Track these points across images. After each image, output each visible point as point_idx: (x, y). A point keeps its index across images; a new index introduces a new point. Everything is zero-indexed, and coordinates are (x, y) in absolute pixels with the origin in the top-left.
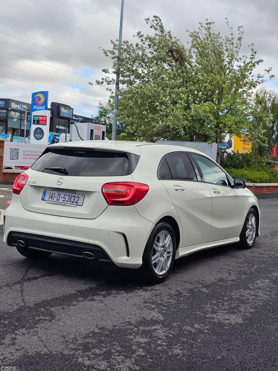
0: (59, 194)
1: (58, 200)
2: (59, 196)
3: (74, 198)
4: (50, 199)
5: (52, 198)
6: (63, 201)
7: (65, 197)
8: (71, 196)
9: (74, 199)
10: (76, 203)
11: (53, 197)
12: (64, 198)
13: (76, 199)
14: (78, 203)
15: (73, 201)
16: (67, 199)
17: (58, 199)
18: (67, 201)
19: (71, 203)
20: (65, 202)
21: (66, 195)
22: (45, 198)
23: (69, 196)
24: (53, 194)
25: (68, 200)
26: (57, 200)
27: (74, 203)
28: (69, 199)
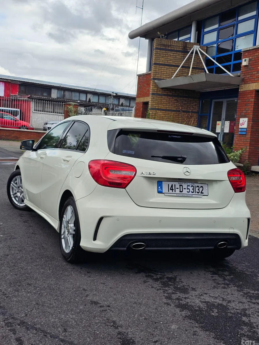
0: (180, 185)
1: (182, 192)
2: (181, 187)
3: (198, 188)
4: (171, 191)
5: (173, 190)
6: (188, 192)
7: (189, 187)
8: (195, 186)
9: (199, 190)
10: (201, 193)
11: (174, 188)
12: (188, 189)
13: (201, 189)
14: (203, 193)
15: (198, 191)
16: (191, 190)
17: (181, 190)
18: (191, 191)
19: (196, 193)
20: (190, 193)
21: (189, 186)
22: (162, 190)
23: (193, 186)
24: (172, 185)
25: (193, 191)
26: (180, 192)
27: (200, 194)
28: (193, 189)
